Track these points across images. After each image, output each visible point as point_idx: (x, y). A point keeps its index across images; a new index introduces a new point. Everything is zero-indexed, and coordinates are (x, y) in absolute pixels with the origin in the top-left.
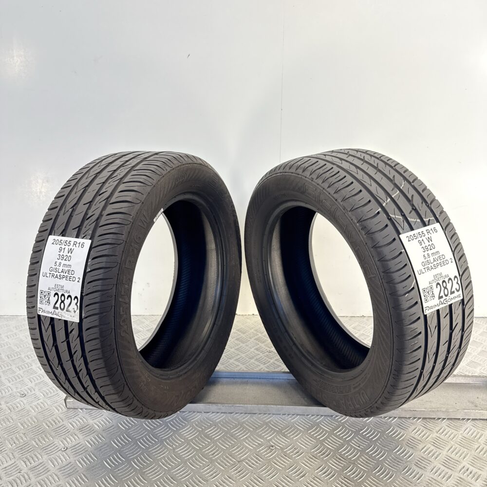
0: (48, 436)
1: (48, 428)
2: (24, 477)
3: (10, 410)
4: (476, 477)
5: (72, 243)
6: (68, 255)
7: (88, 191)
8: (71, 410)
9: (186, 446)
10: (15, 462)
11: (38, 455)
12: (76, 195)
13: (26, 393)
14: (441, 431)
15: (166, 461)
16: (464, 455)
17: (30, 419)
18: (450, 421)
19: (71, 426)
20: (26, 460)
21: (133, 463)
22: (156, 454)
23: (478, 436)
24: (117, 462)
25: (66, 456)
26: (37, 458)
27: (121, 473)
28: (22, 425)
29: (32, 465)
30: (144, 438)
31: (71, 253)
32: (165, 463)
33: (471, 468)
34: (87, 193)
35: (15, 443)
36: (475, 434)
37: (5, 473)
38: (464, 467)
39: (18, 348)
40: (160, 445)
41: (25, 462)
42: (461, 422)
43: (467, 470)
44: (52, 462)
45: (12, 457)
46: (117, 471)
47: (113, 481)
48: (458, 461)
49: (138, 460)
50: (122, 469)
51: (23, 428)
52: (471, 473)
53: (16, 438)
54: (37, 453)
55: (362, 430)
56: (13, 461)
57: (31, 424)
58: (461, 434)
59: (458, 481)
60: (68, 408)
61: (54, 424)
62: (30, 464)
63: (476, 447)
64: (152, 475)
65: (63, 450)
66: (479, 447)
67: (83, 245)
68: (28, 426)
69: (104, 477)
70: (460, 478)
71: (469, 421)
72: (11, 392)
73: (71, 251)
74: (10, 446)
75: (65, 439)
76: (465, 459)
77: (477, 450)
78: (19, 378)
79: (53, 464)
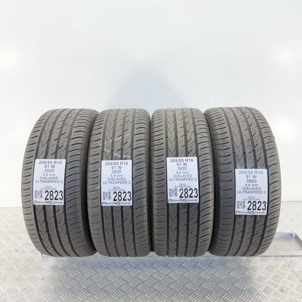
0: (32, 272)
1: (31, 268)
2: (19, 294)
3: (9, 259)
4: (275, 286)
5: (53, 162)
6: (52, 169)
7: (53, 133)
8: (45, 258)
9: (112, 275)
10: (14, 287)
11: (27, 283)
12: (46, 136)
13: (18, 249)
14: (257, 263)
15: (101, 283)
16: (269, 275)
17: (21, 263)
18: (262, 257)
19: (45, 267)
20: (20, 285)
21: (82, 285)
22: (95, 280)
23: (277, 265)
24: (73, 284)
25: (43, 282)
26: (26, 284)
27: (75, 290)
28: (16, 266)
29: (23, 288)
30: (88, 272)
31: (54, 167)
32: (101, 284)
33: (273, 281)
34: (53, 134)
35: (13, 276)
36: (275, 264)
37: (8, 293)
38: (269, 281)
39: (12, 225)
40: (97, 275)
41: (19, 286)
42: (268, 257)
43: (271, 282)
44: (35, 286)
45: (12, 284)
46: (73, 289)
47: (71, 295)
48: (265, 278)
49: (85, 283)
50: (76, 288)
51: (17, 268)
52: (273, 284)
53: (14, 274)
54: (26, 282)
55: (212, 263)
56: (12, 286)
57: (22, 266)
58: (268, 264)
59: (265, 288)
60: (43, 257)
61: (35, 265)
62: (23, 287)
63: (276, 270)
64: (93, 291)
65: (41, 279)
66: (278, 270)
67: (61, 163)
68: (20, 267)
69: (66, 293)
70: (267, 287)
71: (272, 257)
72: (9, 249)
73: (53, 166)
74: (10, 278)
75: (42, 273)
76: (270, 277)
77: (276, 272)
78: (13, 242)
79: (36, 287)
